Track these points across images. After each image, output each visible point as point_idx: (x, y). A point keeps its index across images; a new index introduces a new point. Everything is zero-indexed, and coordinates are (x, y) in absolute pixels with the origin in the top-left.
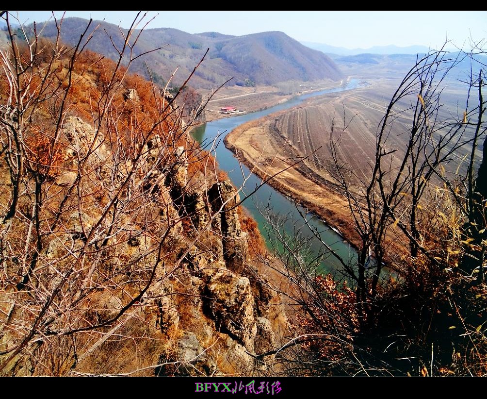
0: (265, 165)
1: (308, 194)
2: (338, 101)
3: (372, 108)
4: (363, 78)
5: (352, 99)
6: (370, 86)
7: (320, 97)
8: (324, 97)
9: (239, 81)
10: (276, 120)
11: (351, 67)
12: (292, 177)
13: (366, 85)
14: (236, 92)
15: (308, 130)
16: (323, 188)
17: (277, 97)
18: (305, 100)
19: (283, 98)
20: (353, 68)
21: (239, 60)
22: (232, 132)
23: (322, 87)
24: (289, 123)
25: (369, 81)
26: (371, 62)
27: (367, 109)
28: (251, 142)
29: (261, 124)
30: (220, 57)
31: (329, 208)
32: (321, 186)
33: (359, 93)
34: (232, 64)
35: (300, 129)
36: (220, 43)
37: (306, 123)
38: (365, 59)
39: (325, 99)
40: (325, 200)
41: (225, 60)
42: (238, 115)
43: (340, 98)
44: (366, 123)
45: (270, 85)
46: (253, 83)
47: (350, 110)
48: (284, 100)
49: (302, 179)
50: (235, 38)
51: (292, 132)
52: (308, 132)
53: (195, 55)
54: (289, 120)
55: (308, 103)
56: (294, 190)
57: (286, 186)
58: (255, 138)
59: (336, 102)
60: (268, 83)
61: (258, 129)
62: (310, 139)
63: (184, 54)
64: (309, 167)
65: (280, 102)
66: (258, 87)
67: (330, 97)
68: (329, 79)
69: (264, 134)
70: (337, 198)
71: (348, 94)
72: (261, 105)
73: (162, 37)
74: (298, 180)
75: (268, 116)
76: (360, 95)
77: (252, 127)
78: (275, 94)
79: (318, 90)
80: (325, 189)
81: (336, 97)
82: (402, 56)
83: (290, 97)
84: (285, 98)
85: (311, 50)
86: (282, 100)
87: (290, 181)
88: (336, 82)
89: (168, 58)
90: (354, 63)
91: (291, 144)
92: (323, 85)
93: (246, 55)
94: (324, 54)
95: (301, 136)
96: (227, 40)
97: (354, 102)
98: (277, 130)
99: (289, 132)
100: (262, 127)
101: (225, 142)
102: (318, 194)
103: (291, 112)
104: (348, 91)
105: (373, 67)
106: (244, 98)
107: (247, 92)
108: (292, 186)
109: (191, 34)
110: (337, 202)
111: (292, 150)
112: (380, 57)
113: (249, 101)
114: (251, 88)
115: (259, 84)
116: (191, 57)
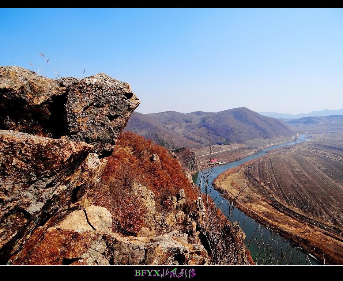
0: (246, 202)
1: (283, 225)
2: (293, 151)
3: (321, 155)
4: (309, 134)
5: (304, 149)
6: (316, 139)
7: (279, 149)
8: (282, 149)
9: (219, 141)
10: (249, 167)
11: (298, 126)
12: (268, 210)
13: (313, 139)
14: (217, 149)
15: (274, 174)
16: (295, 219)
17: (247, 151)
18: (268, 152)
19: (251, 152)
20: (300, 127)
21: (217, 128)
22: (218, 177)
23: (278, 142)
24: (259, 169)
25: (314, 135)
26: (313, 122)
27: (317, 156)
28: (232, 184)
29: (238, 171)
30: (204, 127)
31: (303, 236)
32: (293, 218)
33: (309, 145)
34: (213, 130)
35: (268, 173)
36: (204, 118)
37: (272, 169)
38: (308, 121)
39: (283, 150)
40: (298, 230)
41: (208, 128)
42: (221, 165)
43: (294, 149)
44: (319, 167)
45: (241, 143)
46: (229, 142)
47: (304, 157)
48: (253, 153)
49: (276, 213)
50: (214, 114)
51: (263, 176)
52: (275, 176)
53: (188, 126)
54: (259, 167)
55: (271, 154)
56: (271, 221)
57: (265, 218)
58: (235, 182)
59: (292, 152)
60: (239, 142)
61: (236, 174)
62: (277, 181)
63: (181, 127)
64: (280, 202)
65: (249, 154)
66: (232, 144)
67: (287, 148)
68: (284, 136)
69: (241, 178)
70: (308, 228)
71: (300, 146)
72: (236, 157)
73: (166, 117)
74: (273, 213)
75: (242, 165)
76: (310, 146)
77: (232, 173)
78: (245, 149)
79: (276, 144)
80: (296, 220)
81: (291, 148)
82: (336, 116)
83: (256, 150)
84: (253, 151)
85: (267, 118)
86: (251, 153)
87: (267, 214)
88: (289, 138)
89: (170, 130)
90: (300, 124)
91: (263, 185)
92: (280, 140)
93: (222, 124)
94: (276, 119)
95: (269, 179)
96: (208, 116)
97: (306, 152)
98: (250, 175)
99: (260, 176)
100: (239, 173)
101: (214, 185)
102: (292, 225)
103: (259, 161)
104: (299, 144)
105: (314, 125)
106: (223, 153)
107: (225, 148)
108: (269, 218)
109: (184, 114)
110: (309, 231)
111: (264, 189)
112: (319, 118)
113: (227, 154)
114: (227, 146)
115: (233, 143)
116: (185, 128)
